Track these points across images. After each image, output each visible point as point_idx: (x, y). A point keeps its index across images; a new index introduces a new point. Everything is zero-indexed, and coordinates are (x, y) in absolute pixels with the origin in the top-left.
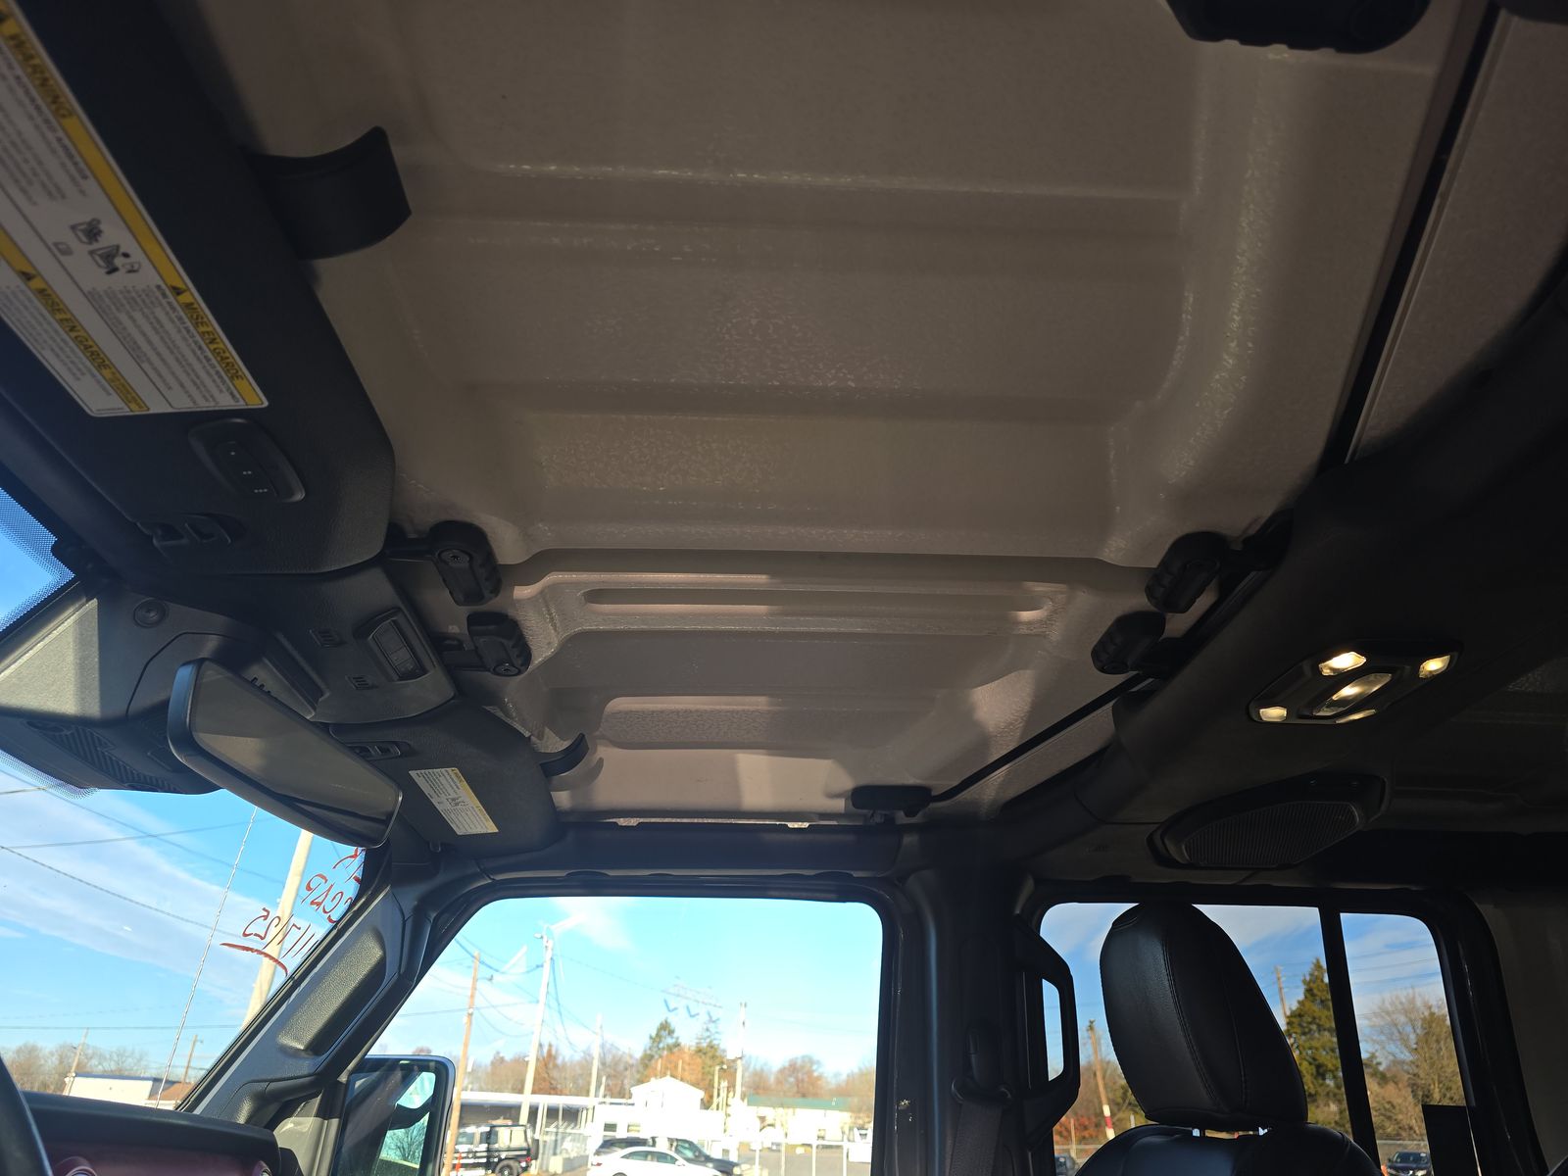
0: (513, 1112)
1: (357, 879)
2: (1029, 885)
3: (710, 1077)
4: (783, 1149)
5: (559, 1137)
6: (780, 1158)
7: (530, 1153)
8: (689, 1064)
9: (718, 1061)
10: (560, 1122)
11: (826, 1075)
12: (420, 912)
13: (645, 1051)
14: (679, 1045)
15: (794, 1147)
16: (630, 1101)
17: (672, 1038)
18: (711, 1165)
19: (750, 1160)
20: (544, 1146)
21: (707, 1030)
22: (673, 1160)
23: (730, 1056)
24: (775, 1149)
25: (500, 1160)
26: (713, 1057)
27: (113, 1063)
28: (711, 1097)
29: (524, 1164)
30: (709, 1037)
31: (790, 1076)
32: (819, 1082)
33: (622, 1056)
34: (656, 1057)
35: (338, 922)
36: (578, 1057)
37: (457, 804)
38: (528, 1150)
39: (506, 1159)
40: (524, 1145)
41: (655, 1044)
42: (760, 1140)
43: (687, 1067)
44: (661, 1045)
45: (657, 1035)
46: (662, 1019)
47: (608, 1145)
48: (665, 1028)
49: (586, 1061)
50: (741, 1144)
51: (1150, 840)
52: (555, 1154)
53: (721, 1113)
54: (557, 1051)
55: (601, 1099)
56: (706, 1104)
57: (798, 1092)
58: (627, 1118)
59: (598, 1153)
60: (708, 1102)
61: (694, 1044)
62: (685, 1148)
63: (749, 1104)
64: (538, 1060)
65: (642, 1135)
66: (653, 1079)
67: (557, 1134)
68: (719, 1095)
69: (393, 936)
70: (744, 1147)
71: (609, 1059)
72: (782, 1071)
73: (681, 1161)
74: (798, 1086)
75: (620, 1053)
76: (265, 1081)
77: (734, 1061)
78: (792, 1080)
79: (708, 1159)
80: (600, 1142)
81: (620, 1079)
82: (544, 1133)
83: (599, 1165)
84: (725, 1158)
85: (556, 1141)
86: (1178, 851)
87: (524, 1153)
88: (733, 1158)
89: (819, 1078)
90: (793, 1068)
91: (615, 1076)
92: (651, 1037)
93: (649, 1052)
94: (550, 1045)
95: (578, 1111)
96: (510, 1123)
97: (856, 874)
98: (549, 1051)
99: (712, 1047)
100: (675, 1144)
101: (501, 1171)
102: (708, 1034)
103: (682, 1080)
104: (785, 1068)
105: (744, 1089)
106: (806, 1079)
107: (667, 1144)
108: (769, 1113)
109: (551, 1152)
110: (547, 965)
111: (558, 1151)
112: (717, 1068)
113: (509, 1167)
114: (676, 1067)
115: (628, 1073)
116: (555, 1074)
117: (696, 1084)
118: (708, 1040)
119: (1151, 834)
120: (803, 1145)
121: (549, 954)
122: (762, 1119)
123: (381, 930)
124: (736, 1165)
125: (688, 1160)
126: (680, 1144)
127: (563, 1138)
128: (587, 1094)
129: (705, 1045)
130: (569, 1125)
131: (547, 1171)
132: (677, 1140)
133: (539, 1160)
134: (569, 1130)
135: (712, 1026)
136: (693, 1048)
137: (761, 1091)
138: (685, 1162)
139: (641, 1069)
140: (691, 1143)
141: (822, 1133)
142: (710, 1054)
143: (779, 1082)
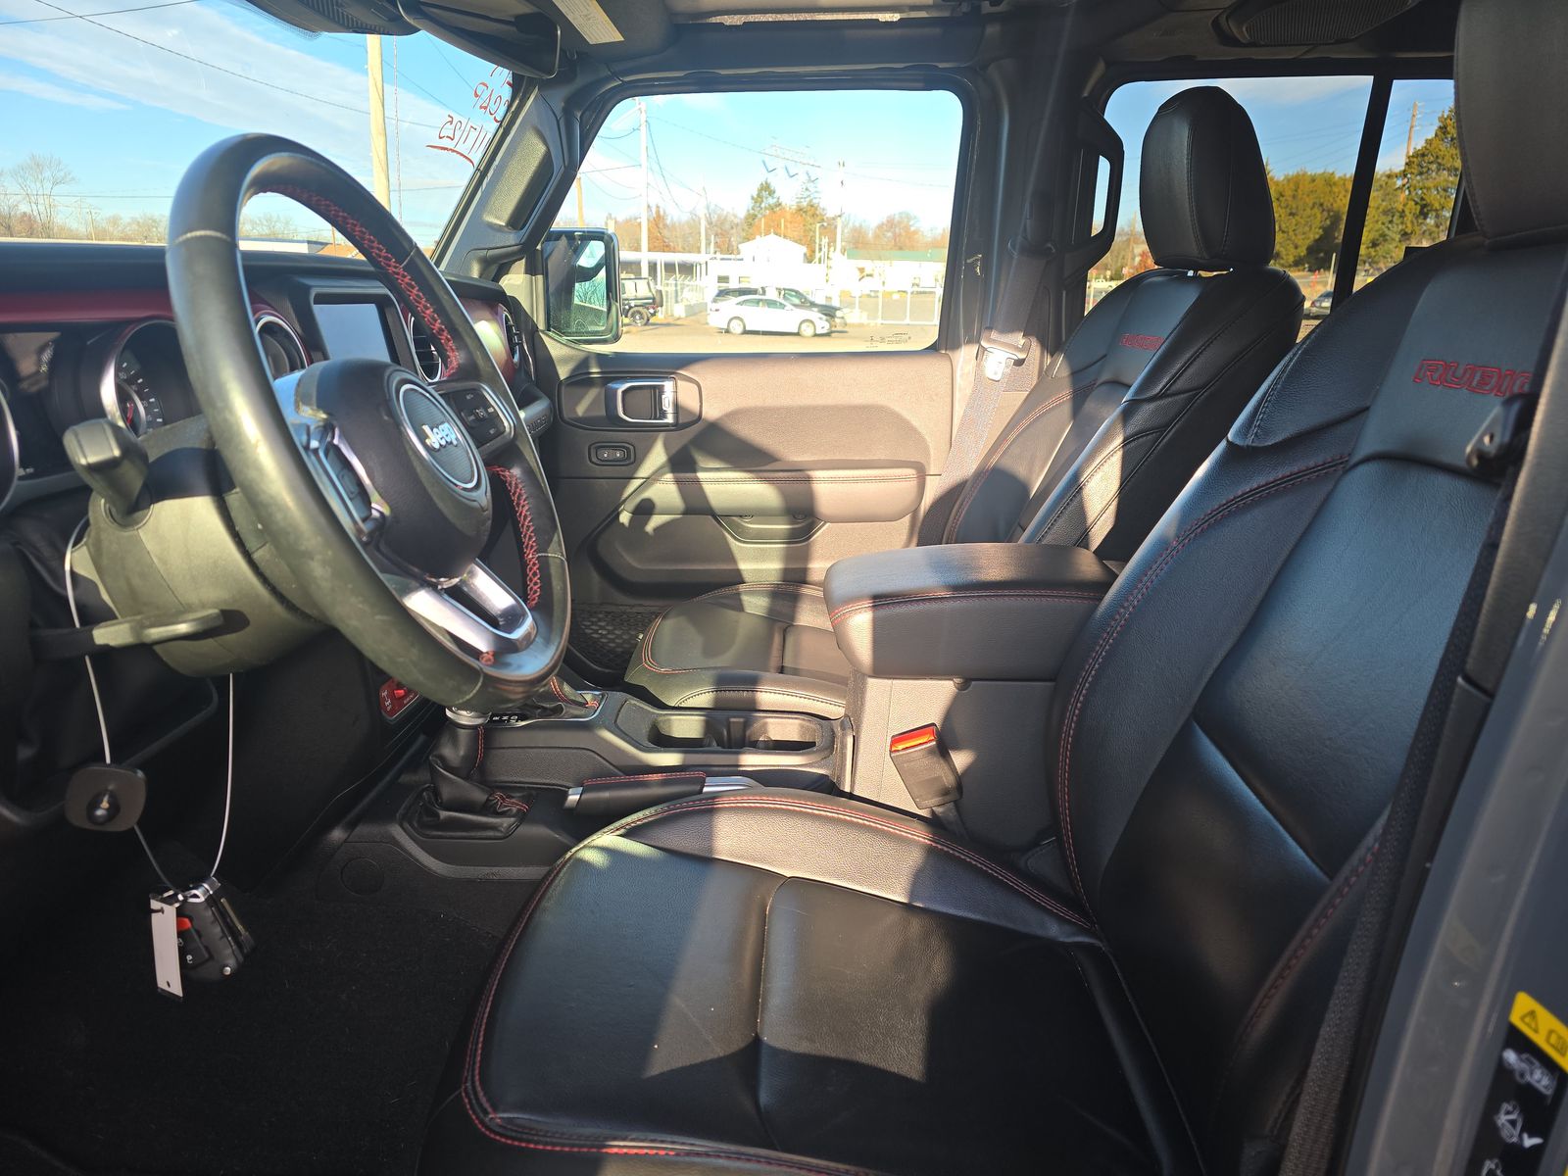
0: (633, 267)
1: (509, 84)
2: (1100, 69)
3: (811, 233)
4: (880, 295)
5: (679, 288)
6: (877, 304)
7: (656, 302)
8: (791, 222)
9: (818, 219)
10: (678, 275)
11: (922, 229)
12: (568, 112)
13: (748, 211)
14: (780, 204)
15: (891, 294)
16: (738, 257)
17: (773, 198)
18: (816, 309)
19: (851, 305)
20: (667, 296)
21: (807, 189)
22: (782, 306)
23: (830, 214)
24: (873, 295)
25: (631, 308)
26: (814, 215)
27: (265, 228)
28: (814, 252)
29: (652, 311)
30: (809, 196)
31: (888, 231)
32: (916, 236)
33: (726, 216)
34: (759, 216)
35: (502, 122)
36: (685, 218)
37: (589, 19)
38: (654, 299)
39: (636, 306)
40: (650, 295)
41: (758, 204)
42: (859, 288)
43: (789, 225)
44: (763, 205)
45: (758, 195)
46: (763, 181)
47: (723, 294)
48: (766, 189)
49: (694, 220)
50: (843, 292)
51: (1216, 23)
52: (677, 302)
53: (823, 266)
54: (665, 213)
55: (712, 255)
56: (809, 259)
57: (895, 245)
58: (737, 272)
59: (715, 301)
60: (811, 256)
61: (794, 203)
62: (792, 296)
63: (849, 258)
64: (648, 220)
65: (753, 286)
66: (758, 237)
67: (676, 285)
68: (820, 249)
69: (551, 134)
70: (844, 294)
71: (715, 218)
72: (880, 227)
73: (789, 306)
74: (895, 240)
75: (725, 213)
76: (485, 249)
77: (834, 219)
78: (889, 234)
79: (813, 305)
80: (716, 292)
81: (727, 237)
82: (666, 285)
83: (717, 310)
84: (828, 304)
85: (676, 291)
86: (1242, 33)
87: (651, 301)
88: (835, 303)
89: (916, 232)
90: (891, 224)
91: (722, 234)
92: (753, 198)
93: (751, 212)
94: (658, 207)
95: (692, 265)
96: (632, 276)
97: (941, 65)
98: (658, 212)
99: (812, 206)
100: (783, 292)
101: (633, 315)
102: (808, 193)
103: (785, 237)
104: (883, 224)
105: (843, 244)
106: (904, 234)
107: (777, 293)
108: (869, 265)
109: (674, 300)
110: (643, 129)
111: (679, 299)
112: (818, 225)
113: (639, 312)
114: (779, 225)
115: (734, 231)
116: (666, 233)
117: (799, 241)
118: (808, 199)
119: (1217, 17)
120: (899, 291)
121: (643, 117)
122: (862, 270)
123: (540, 129)
124: (839, 309)
125: (795, 305)
126: (787, 293)
127: (682, 289)
128: (699, 252)
129: (805, 204)
130: (685, 278)
131: (672, 315)
132: (785, 289)
133: (664, 307)
134: (686, 282)
135: (811, 186)
136: (795, 207)
137: (860, 245)
138: (792, 307)
139: (746, 228)
140: (796, 292)
141: (917, 281)
142: (810, 213)
143: (877, 236)
